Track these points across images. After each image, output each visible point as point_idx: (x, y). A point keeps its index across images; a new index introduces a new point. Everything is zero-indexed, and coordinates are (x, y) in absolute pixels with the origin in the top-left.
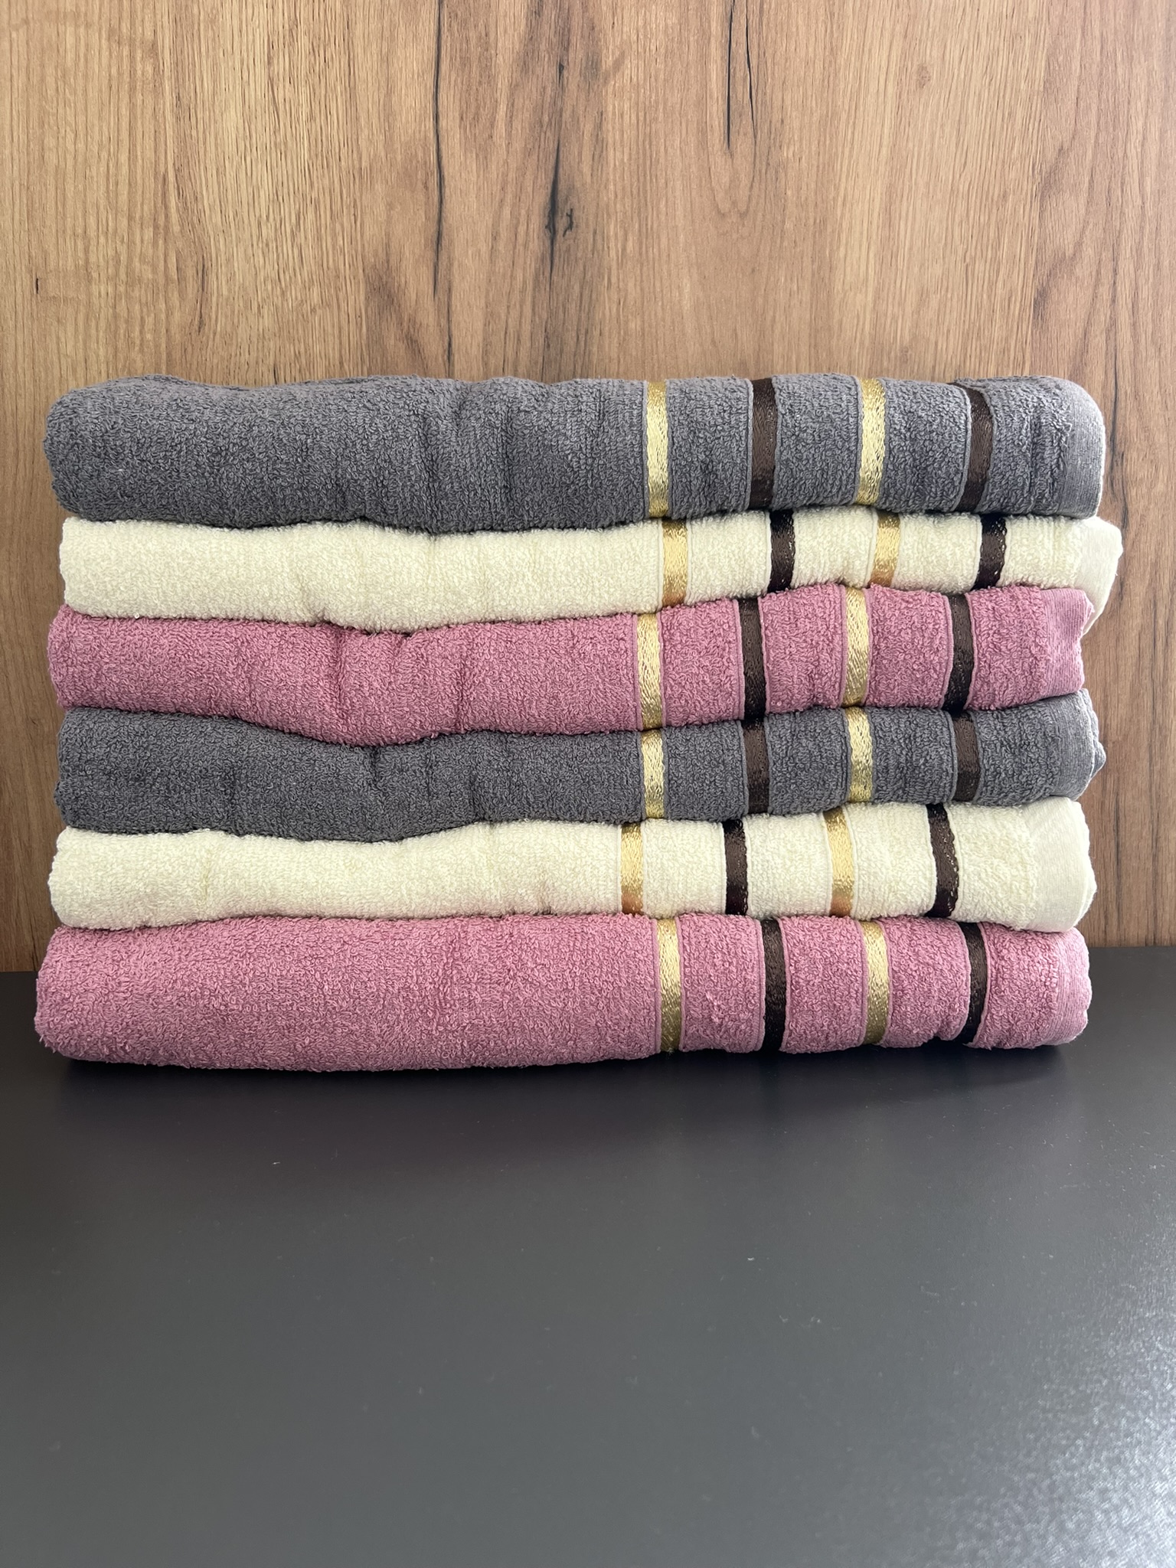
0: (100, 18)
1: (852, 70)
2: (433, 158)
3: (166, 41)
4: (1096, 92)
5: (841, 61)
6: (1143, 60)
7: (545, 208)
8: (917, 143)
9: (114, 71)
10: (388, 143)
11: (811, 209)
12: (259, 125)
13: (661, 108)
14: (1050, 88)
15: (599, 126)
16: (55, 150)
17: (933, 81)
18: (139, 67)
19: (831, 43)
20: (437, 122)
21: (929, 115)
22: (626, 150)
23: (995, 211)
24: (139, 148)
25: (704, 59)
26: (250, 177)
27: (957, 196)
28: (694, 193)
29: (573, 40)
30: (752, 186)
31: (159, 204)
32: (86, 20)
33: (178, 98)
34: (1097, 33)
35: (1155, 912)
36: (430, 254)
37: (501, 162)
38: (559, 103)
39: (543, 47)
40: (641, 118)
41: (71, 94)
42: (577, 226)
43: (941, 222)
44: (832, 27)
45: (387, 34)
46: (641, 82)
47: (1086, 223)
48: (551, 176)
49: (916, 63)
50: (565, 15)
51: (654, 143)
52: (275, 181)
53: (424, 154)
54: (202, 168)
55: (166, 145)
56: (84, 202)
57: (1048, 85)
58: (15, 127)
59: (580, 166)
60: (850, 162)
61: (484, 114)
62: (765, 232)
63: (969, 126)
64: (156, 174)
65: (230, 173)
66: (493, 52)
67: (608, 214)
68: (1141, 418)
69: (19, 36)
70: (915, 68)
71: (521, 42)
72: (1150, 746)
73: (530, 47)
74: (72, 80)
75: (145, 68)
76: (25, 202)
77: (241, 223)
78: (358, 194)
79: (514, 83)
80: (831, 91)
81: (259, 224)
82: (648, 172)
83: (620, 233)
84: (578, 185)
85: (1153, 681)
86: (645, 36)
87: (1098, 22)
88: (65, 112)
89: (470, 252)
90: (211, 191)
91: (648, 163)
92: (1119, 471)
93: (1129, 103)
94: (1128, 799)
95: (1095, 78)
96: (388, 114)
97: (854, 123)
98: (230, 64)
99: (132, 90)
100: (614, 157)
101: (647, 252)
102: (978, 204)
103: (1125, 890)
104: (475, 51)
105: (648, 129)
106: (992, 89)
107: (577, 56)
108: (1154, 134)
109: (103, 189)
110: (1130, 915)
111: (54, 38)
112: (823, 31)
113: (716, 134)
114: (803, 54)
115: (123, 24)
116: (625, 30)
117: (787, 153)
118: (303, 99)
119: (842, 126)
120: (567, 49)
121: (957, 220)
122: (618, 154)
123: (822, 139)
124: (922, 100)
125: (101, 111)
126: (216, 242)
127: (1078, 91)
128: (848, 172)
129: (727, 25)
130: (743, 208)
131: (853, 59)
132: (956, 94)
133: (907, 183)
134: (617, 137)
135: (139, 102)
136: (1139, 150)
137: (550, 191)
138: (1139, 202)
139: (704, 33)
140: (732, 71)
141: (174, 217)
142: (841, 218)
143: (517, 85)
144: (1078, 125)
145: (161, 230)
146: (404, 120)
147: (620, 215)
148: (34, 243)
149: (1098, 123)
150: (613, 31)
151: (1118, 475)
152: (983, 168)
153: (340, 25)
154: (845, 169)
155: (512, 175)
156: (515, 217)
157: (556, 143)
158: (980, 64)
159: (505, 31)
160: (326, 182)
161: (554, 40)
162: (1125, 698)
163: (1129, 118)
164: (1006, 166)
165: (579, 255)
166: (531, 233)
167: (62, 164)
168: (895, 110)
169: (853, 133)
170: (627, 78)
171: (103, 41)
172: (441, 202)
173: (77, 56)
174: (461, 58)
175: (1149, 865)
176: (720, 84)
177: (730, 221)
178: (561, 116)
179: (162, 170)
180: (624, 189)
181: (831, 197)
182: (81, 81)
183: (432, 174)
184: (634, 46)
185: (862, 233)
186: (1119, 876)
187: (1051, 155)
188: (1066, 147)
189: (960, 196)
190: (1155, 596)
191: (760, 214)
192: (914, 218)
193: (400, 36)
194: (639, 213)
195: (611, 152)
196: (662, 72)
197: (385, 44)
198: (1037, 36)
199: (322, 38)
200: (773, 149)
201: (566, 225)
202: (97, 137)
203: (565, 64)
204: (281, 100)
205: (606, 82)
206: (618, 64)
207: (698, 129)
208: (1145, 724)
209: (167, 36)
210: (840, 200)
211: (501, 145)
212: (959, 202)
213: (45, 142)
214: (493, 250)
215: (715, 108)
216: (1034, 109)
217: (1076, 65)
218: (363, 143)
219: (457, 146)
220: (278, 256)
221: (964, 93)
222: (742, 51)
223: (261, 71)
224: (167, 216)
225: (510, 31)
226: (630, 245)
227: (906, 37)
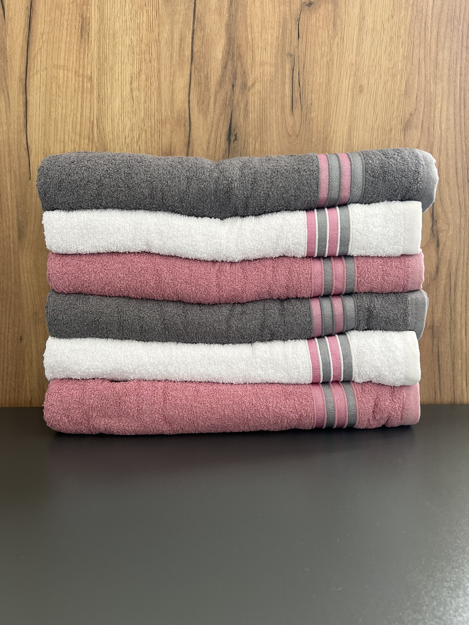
0: (72, 67)
1: (336, 87)
2: (187, 116)
3: (95, 76)
4: (423, 94)
5: (332, 84)
6: (440, 83)
7: (227, 133)
8: (359, 112)
9: (76, 86)
10: (172, 111)
11: (322, 134)
12: (127, 104)
13: (268, 99)
14: (407, 93)
15: (246, 105)
16: (55, 112)
17: (365, 91)
18: (85, 85)
19: (329, 78)
20: (189, 104)
21: (363, 102)
22: (256, 114)
23: (387, 135)
24: (84, 112)
25: (284, 83)
26: (123, 122)
27: (374, 130)
28: (280, 128)
29: (238, 77)
30: (300, 126)
31: (91, 131)
32: (67, 68)
33: (99, 95)
34: (423, 74)
35: (454, 391)
36: (186, 149)
37: (211, 117)
38: (232, 97)
39: (227, 79)
40: (261, 103)
41: (61, 93)
42: (238, 139)
43: (368, 139)
44: (329, 73)
45: (172, 74)
46: (261, 91)
47: (421, 140)
48: (229, 122)
49: (359, 85)
50: (235, 69)
51: (266, 111)
52: (132, 123)
53: (184, 114)
54: (106, 119)
55: (94, 111)
56: (64, 131)
57: (406, 92)
58: (41, 104)
59: (239, 119)
60: (335, 118)
61: (206, 101)
62: (305, 142)
63: (378, 106)
64: (90, 121)
65: (116, 121)
66: (209, 80)
67: (249, 135)
68: (443, 208)
69: (44, 74)
70: (358, 86)
71: (219, 77)
72: (450, 328)
73: (222, 79)
74: (62, 88)
75: (88, 85)
76: (43, 129)
77: (119, 138)
78: (160, 128)
79: (217, 91)
80: (328, 94)
81: (125, 138)
82: (264, 121)
83: (254, 142)
84: (239, 125)
85: (450, 304)
86: (263, 75)
87: (424, 70)
88: (59, 100)
89: (200, 148)
90: (109, 127)
91: (264, 118)
92: (435, 227)
93: (435, 98)
94: (442, 348)
95: (423, 89)
96: (172, 101)
97: (337, 105)
98: (117, 84)
99: (83, 92)
100: (251, 116)
101: (263, 148)
102: (382, 133)
103: (442, 382)
104: (203, 80)
105: (264, 106)
106: (386, 93)
107: (239, 82)
108: (445, 108)
109: (71, 126)
110: (445, 393)
111: (56, 74)
112: (326, 74)
113: (288, 108)
114: (318, 81)
115: (80, 70)
116: (256, 73)
117: (313, 115)
118: (142, 96)
119: (333, 106)
120: (235, 80)
121: (374, 138)
122: (253, 115)
123: (326, 110)
124: (361, 97)
125: (71, 99)
126: (110, 144)
127: (417, 94)
128: (335, 122)
129: (292, 72)
130: (298, 134)
131: (336, 83)
132: (373, 96)
133: (356, 126)
134: (253, 109)
135: (85, 97)
136: (439, 114)
137: (228, 127)
138: (440, 132)
139: (284, 75)
140: (293, 87)
141: (96, 135)
142: (333, 137)
143: (218, 91)
144: (417, 105)
145: (91, 140)
146: (178, 103)
147: (253, 136)
148: (46, 144)
149: (424, 105)
150: (252, 74)
151: (435, 228)
152: (383, 121)
153: (156, 71)
154: (334, 121)
155: (215, 122)
156: (216, 136)
157: (231, 111)
158: (382, 85)
159: (214, 74)
160: (150, 124)
161: (231, 76)
162: (440, 310)
163: (436, 103)
164: (391, 120)
165: (239, 150)
166: (222, 142)
167: (57, 117)
168: (351, 101)
169: (337, 108)
170: (256, 89)
171: (73, 75)
172: (190, 131)
173: (64, 80)
174: (198, 82)
175: (451, 373)
176: (289, 92)
177: (293, 138)
178: (233, 102)
179: (92, 119)
180: (255, 127)
181: (329, 130)
182: (65, 89)
183: (187, 121)
184: (259, 79)
185: (340, 142)
186: (440, 378)
187: (407, 116)
188: (413, 113)
189: (375, 130)
190: (450, 273)
191: (303, 136)
192: (359, 138)
193: (177, 75)
194: (260, 135)
195: (250, 114)
196: (269, 87)
197: (172, 78)
198: (402, 75)
199: (150, 76)
200: (308, 113)
201: (234, 139)
202: (70, 108)
203: (235, 85)
204: (135, 96)
205: (249, 90)
206: (253, 85)
207: (281, 106)
208: (448, 320)
209: (95, 74)
210: (332, 131)
211: (211, 112)
212: (375, 132)
213: (52, 109)
214: (208, 147)
215: (287, 100)
216: (401, 100)
217: (416, 85)
218: (163, 111)
219: (196, 112)
220: (131, 149)
221: (376, 94)
222: (297, 80)
223: (128, 87)
224: (93, 135)
225: (216, 74)
226: (257, 145)
227: (355, 76)
